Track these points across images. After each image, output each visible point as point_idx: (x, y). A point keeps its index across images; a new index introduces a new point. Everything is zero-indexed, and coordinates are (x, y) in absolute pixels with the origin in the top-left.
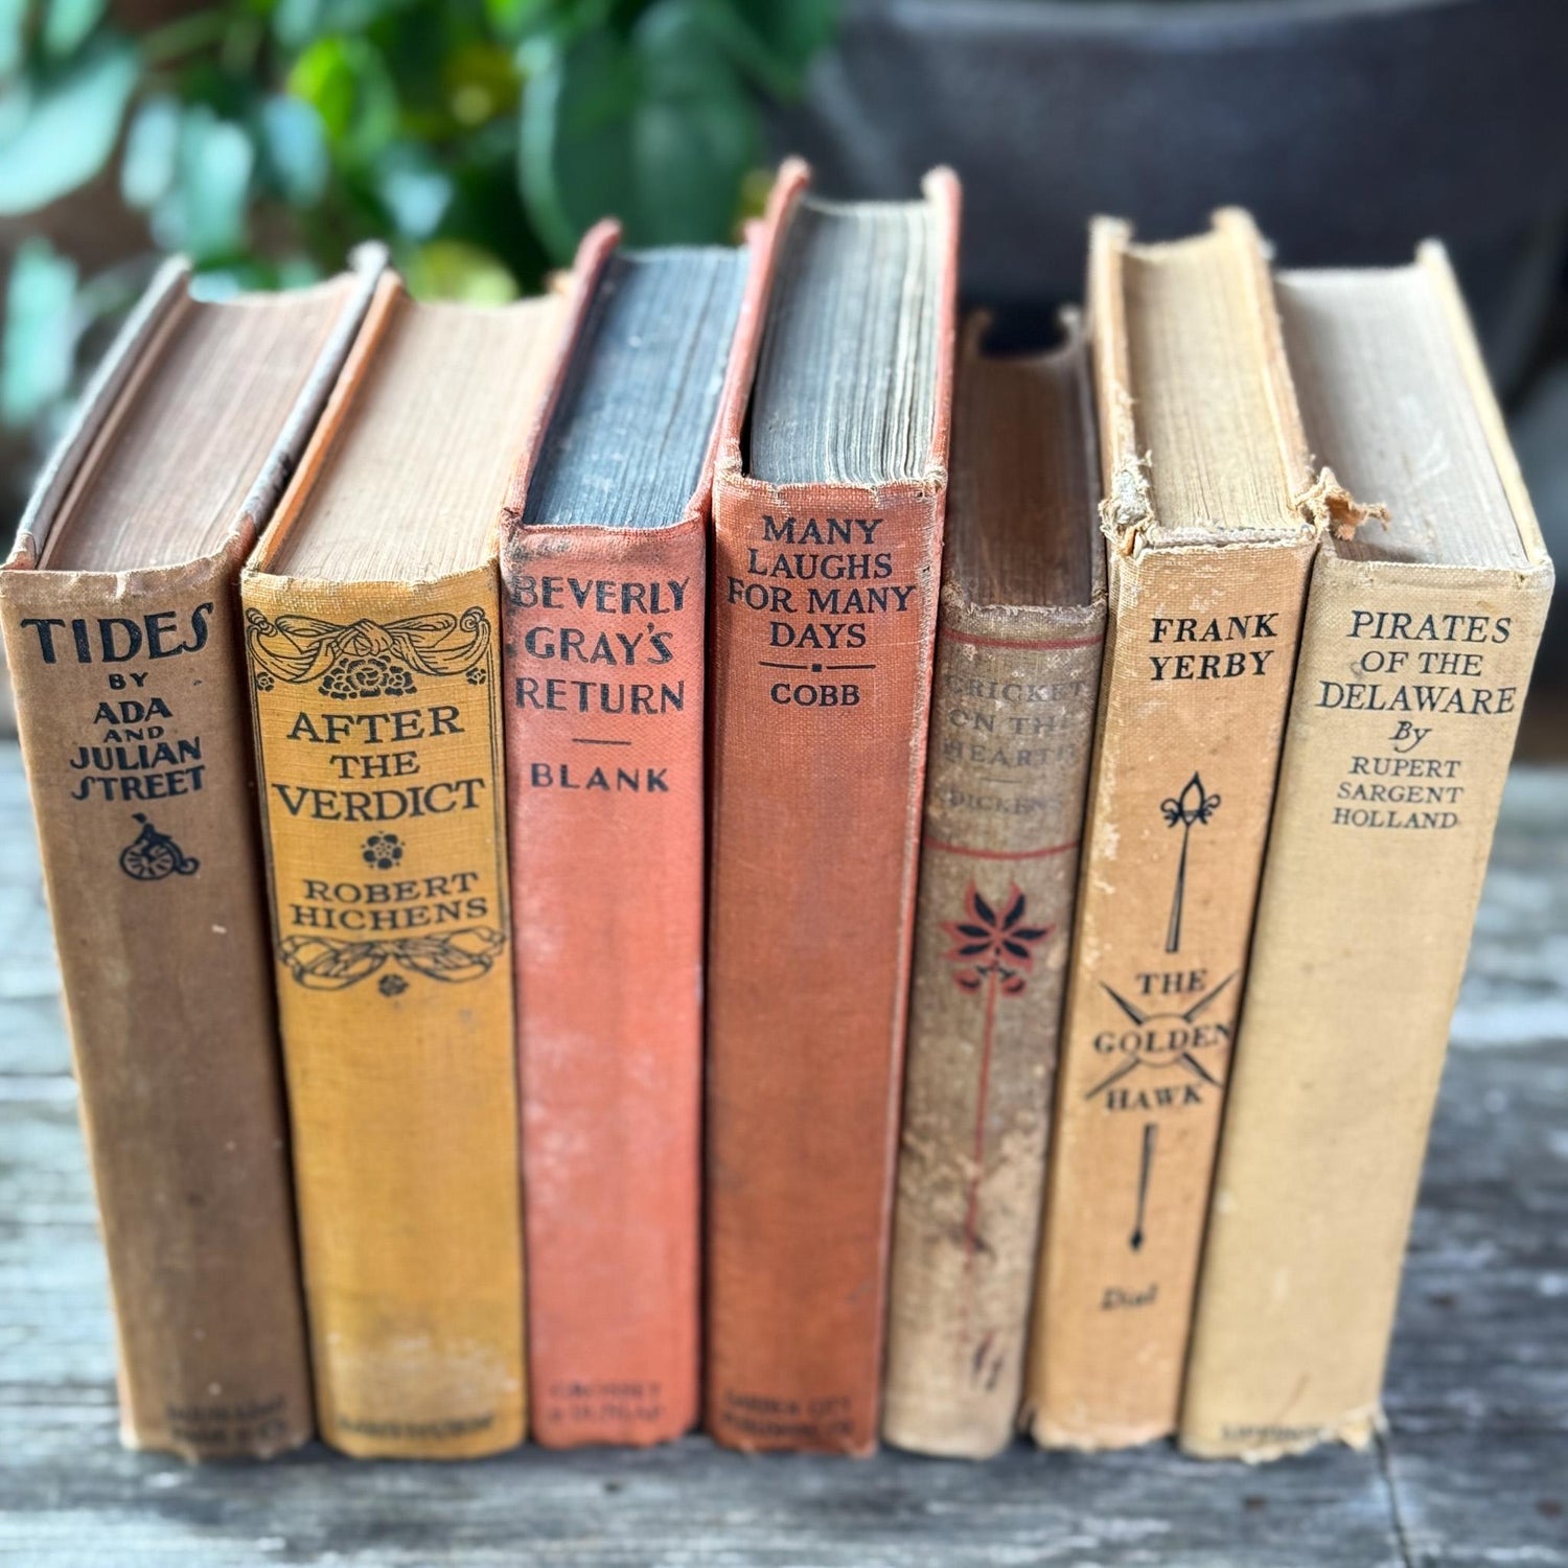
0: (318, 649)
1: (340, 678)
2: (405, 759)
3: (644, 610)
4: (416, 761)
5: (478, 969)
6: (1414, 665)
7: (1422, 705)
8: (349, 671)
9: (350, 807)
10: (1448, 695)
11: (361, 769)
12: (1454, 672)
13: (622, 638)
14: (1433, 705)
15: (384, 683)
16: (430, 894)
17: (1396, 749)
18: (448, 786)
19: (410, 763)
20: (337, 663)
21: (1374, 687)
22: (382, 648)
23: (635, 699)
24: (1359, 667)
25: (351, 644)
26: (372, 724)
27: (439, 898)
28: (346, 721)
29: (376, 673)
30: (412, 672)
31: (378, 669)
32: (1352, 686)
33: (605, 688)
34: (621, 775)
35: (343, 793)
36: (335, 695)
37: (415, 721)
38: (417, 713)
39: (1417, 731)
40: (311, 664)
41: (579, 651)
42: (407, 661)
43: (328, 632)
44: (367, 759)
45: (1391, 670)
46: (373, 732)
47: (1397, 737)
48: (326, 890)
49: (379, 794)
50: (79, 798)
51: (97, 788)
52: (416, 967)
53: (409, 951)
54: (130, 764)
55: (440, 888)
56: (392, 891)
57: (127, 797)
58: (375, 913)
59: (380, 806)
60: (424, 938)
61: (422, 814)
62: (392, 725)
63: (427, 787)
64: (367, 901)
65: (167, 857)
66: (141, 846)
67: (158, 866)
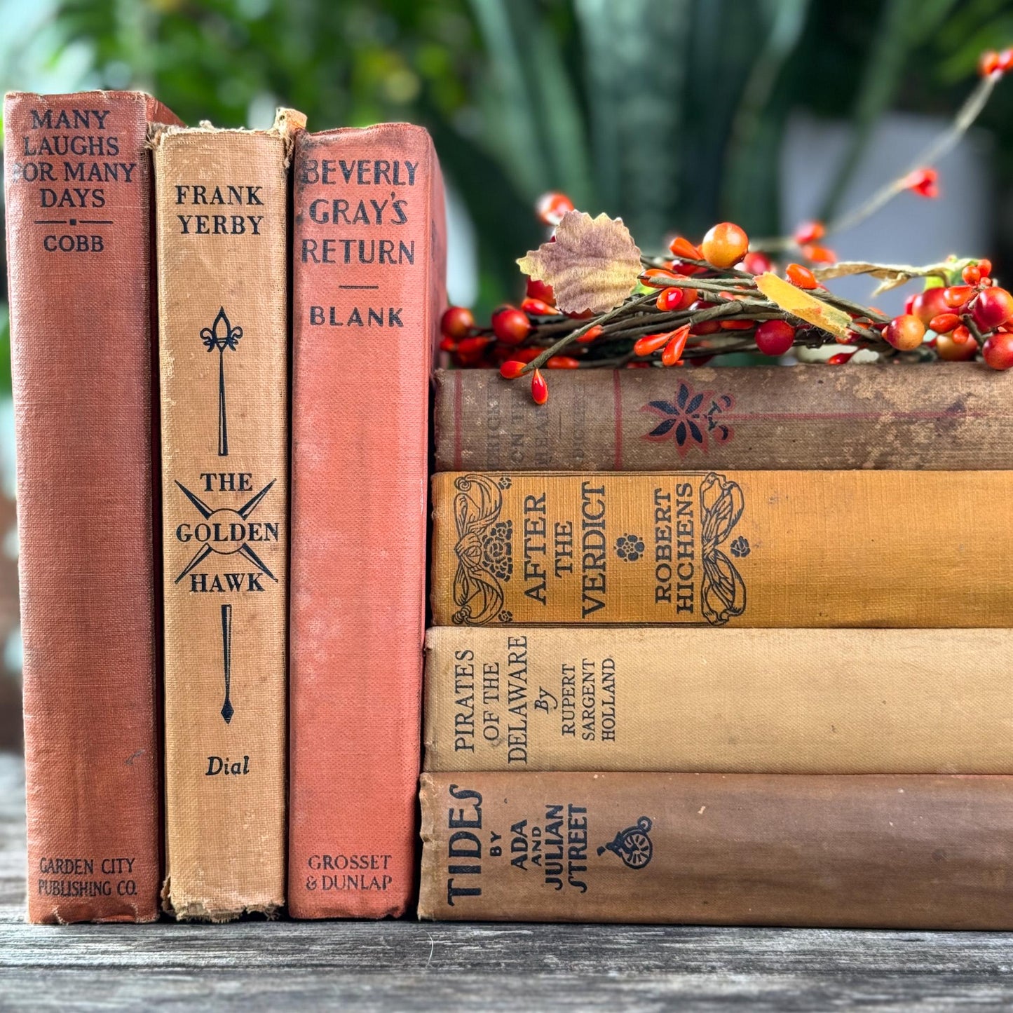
0: (477, 580)
1: (497, 567)
2: (560, 530)
4: (564, 524)
5: (734, 491)
9: (595, 567)
11: (565, 558)
15: (502, 540)
16: (669, 520)
18: (585, 504)
19: (564, 527)
20: (486, 568)
22: (477, 540)
25: (473, 559)
26: (532, 549)
27: (673, 513)
28: (529, 565)
29: (495, 545)
30: (496, 522)
31: (492, 543)
35: (584, 571)
36: (510, 571)
37: (532, 523)
38: (527, 521)
40: (488, 585)
42: (488, 525)
43: (464, 572)
44: (557, 554)
46: (538, 549)
48: (662, 587)
49: (585, 548)
50: (585, 889)
51: (577, 876)
52: (726, 532)
53: (714, 534)
54: (559, 852)
55: (664, 513)
56: (663, 543)
57: (584, 857)
58: (680, 556)
59: (594, 547)
60: (704, 524)
61: (604, 521)
62: (534, 537)
63: (583, 517)
64: (670, 561)
65: (634, 837)
66: (624, 853)
67: (641, 843)
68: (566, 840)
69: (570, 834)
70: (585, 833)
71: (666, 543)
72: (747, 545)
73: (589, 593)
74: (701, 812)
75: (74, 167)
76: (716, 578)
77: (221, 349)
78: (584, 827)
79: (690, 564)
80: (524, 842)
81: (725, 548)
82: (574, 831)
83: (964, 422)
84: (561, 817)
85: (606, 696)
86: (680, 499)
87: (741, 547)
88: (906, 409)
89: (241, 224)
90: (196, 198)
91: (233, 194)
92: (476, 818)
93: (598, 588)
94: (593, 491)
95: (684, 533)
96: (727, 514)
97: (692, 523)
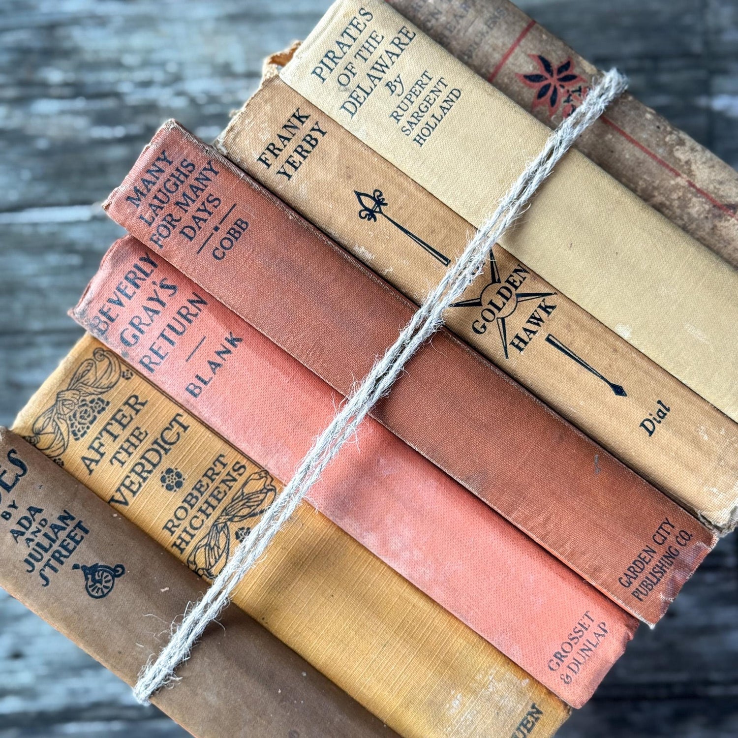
0: (57, 424)
1: (76, 427)
2: (136, 433)
3: (144, 280)
4: (142, 430)
5: (271, 494)
6: (358, 63)
7: (383, 71)
8: (76, 420)
9: (139, 474)
10: (386, 57)
11: (124, 453)
12: (375, 48)
13: (151, 299)
14: (387, 66)
15: (94, 411)
16: (213, 480)
17: (399, 95)
18: (167, 428)
20: (68, 422)
21: (358, 87)
22: (78, 398)
23: (184, 317)
24: (342, 87)
25: (65, 409)
26: (108, 432)
27: (219, 478)
28: (97, 441)
29: (86, 410)
30: (100, 396)
31: (85, 408)
32: (351, 96)
33: (169, 326)
34: (219, 353)
35: (130, 472)
36: (82, 435)
37: (123, 415)
38: (120, 410)
39: (395, 81)
40: (61, 434)
41: (144, 324)
42: (93, 394)
43: (52, 413)
44: (122, 447)
45: (354, 74)
46: (112, 434)
47: (393, 92)
48: (173, 522)
49: (143, 457)
50: (47, 584)
51: (48, 572)
52: (243, 517)
53: (233, 513)
54: (48, 547)
55: (214, 474)
56: (195, 493)
57: (62, 563)
58: (200, 510)
59: (149, 461)
60: (232, 502)
61: (170, 449)
62: (116, 424)
63: (159, 436)
64: (192, 508)
65: (105, 574)
66: (90, 579)
67: (106, 582)
68: (58, 542)
69: (64, 540)
70: (75, 548)
71: (199, 495)
73: (123, 489)
74: (163, 590)
76: (212, 544)
78: (78, 543)
79: (203, 521)
80: (30, 523)
81: (233, 527)
82: (69, 540)
84: (68, 525)
86: (232, 472)
87: (244, 535)
92: (10, 484)
93: (132, 491)
94: (181, 425)
95: (215, 497)
96: (253, 506)
97: (226, 494)
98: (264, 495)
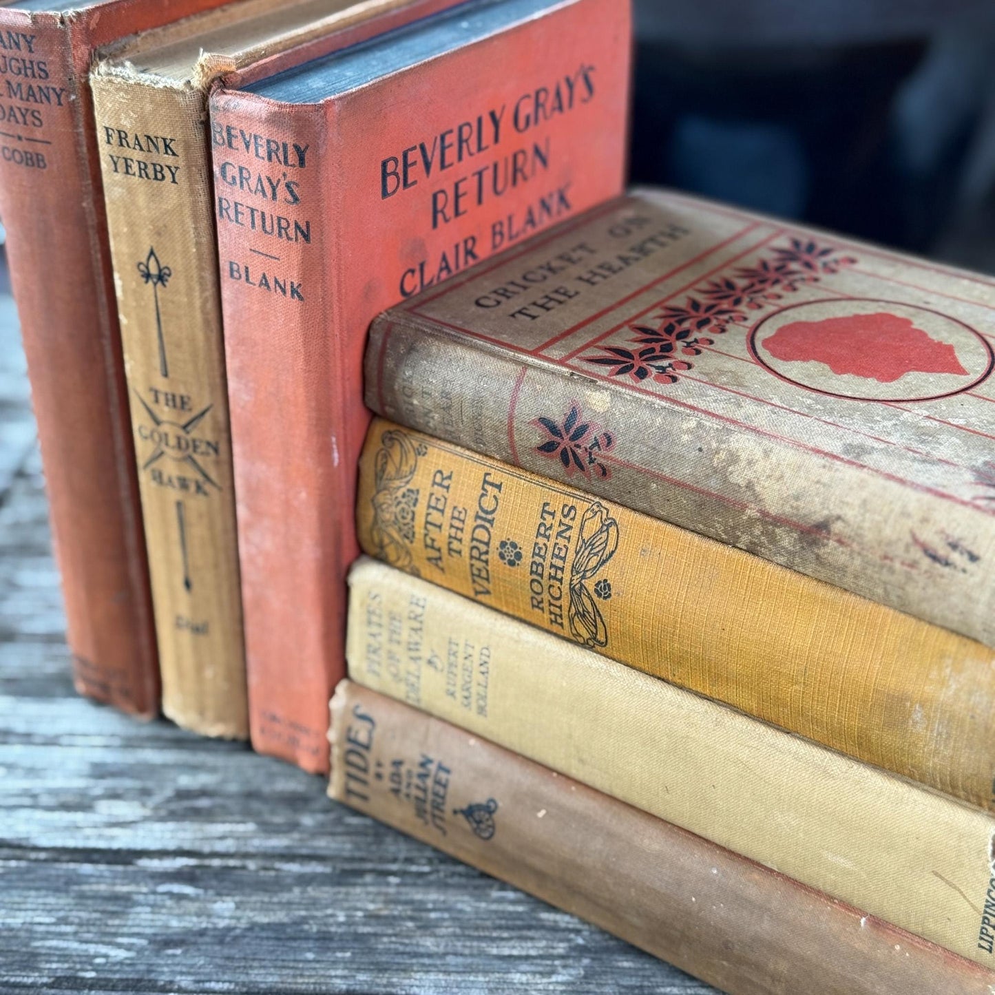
1: (404, 529)
2: (456, 514)
4: (460, 509)
5: (613, 530)
8: (399, 524)
9: (479, 559)
11: (456, 542)
15: (409, 506)
16: (548, 538)
18: (483, 495)
19: (460, 512)
26: (431, 523)
27: (553, 533)
28: (428, 537)
29: (403, 508)
30: (408, 487)
31: (401, 505)
35: (471, 560)
36: (413, 536)
37: (436, 498)
38: (432, 494)
43: (378, 523)
44: (450, 536)
46: (435, 525)
49: (473, 539)
52: (595, 569)
53: (583, 569)
55: (546, 530)
56: (538, 560)
58: (550, 577)
59: (481, 542)
60: (577, 553)
61: (494, 519)
62: (434, 512)
63: (478, 508)
64: (542, 578)
65: (482, 813)
66: (473, 822)
67: (487, 821)
71: (541, 560)
72: (610, 590)
73: (477, 579)
75: (15, 86)
76: (581, 611)
77: (155, 284)
79: (559, 588)
81: (590, 584)
83: (827, 545)
85: (481, 678)
86: (563, 520)
87: (604, 589)
88: (773, 510)
89: (161, 172)
90: (121, 141)
91: (150, 143)
93: (483, 578)
94: (492, 484)
95: (558, 557)
96: (599, 551)
97: (567, 549)
98: (605, 534)
